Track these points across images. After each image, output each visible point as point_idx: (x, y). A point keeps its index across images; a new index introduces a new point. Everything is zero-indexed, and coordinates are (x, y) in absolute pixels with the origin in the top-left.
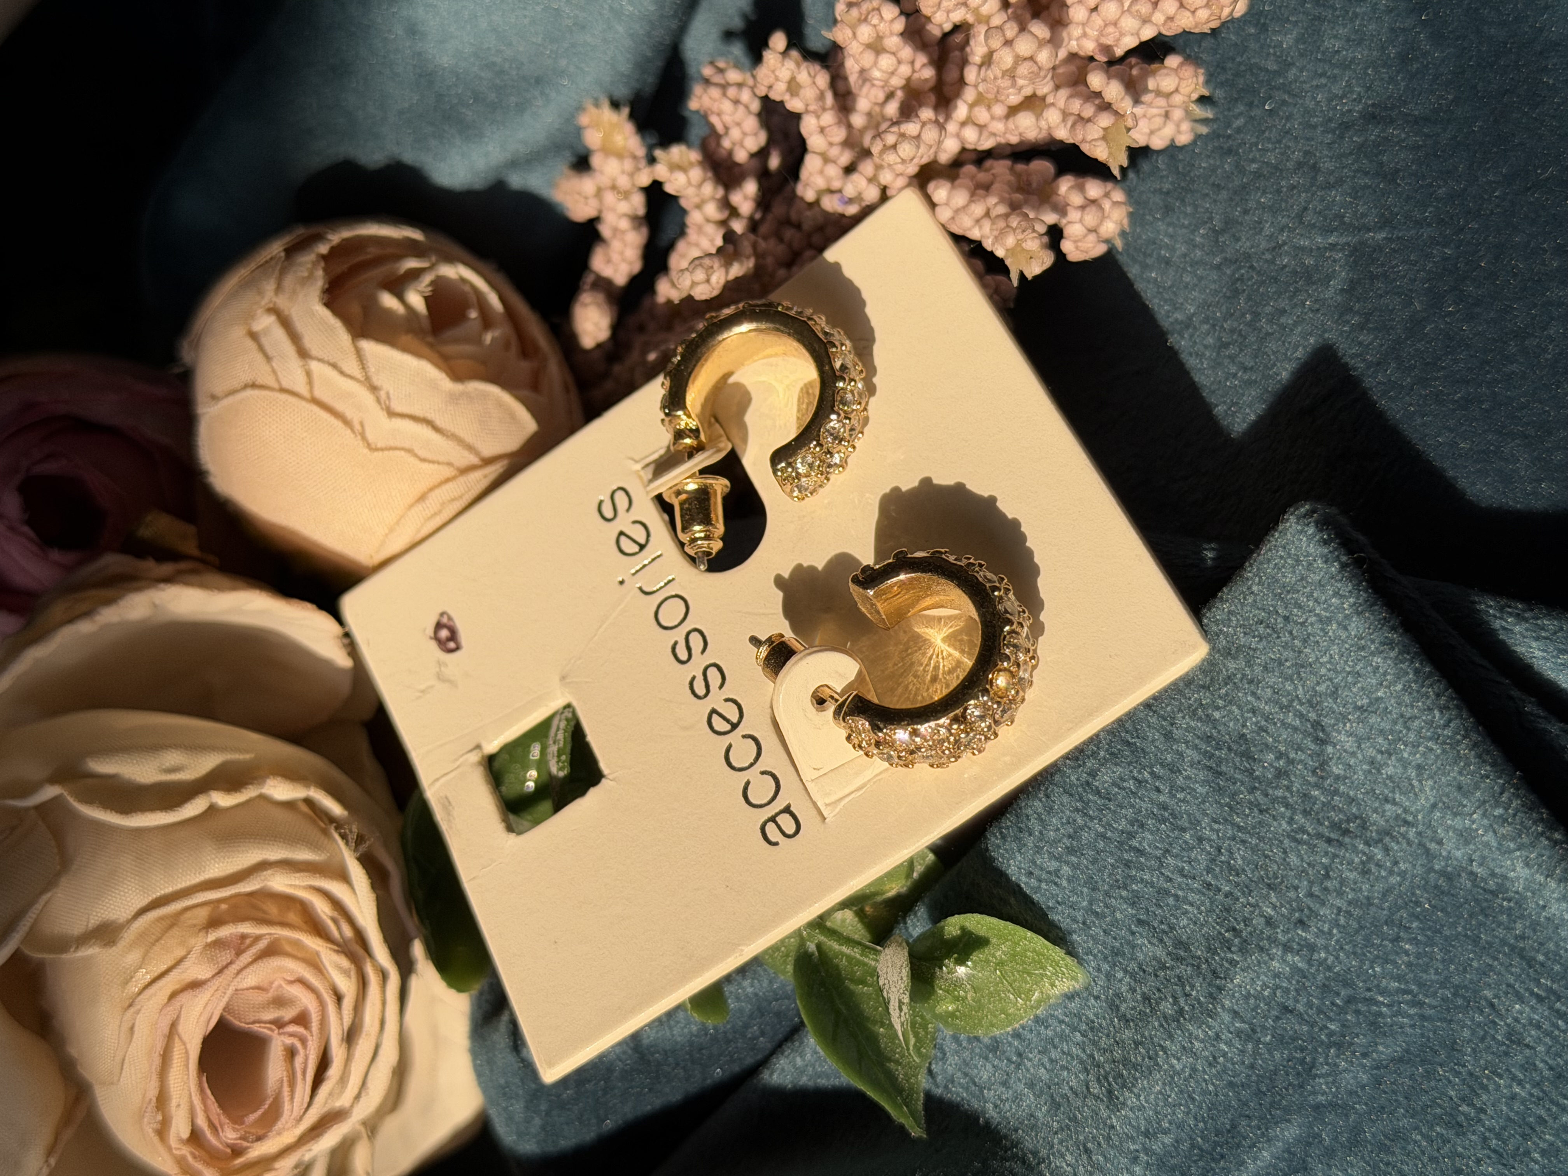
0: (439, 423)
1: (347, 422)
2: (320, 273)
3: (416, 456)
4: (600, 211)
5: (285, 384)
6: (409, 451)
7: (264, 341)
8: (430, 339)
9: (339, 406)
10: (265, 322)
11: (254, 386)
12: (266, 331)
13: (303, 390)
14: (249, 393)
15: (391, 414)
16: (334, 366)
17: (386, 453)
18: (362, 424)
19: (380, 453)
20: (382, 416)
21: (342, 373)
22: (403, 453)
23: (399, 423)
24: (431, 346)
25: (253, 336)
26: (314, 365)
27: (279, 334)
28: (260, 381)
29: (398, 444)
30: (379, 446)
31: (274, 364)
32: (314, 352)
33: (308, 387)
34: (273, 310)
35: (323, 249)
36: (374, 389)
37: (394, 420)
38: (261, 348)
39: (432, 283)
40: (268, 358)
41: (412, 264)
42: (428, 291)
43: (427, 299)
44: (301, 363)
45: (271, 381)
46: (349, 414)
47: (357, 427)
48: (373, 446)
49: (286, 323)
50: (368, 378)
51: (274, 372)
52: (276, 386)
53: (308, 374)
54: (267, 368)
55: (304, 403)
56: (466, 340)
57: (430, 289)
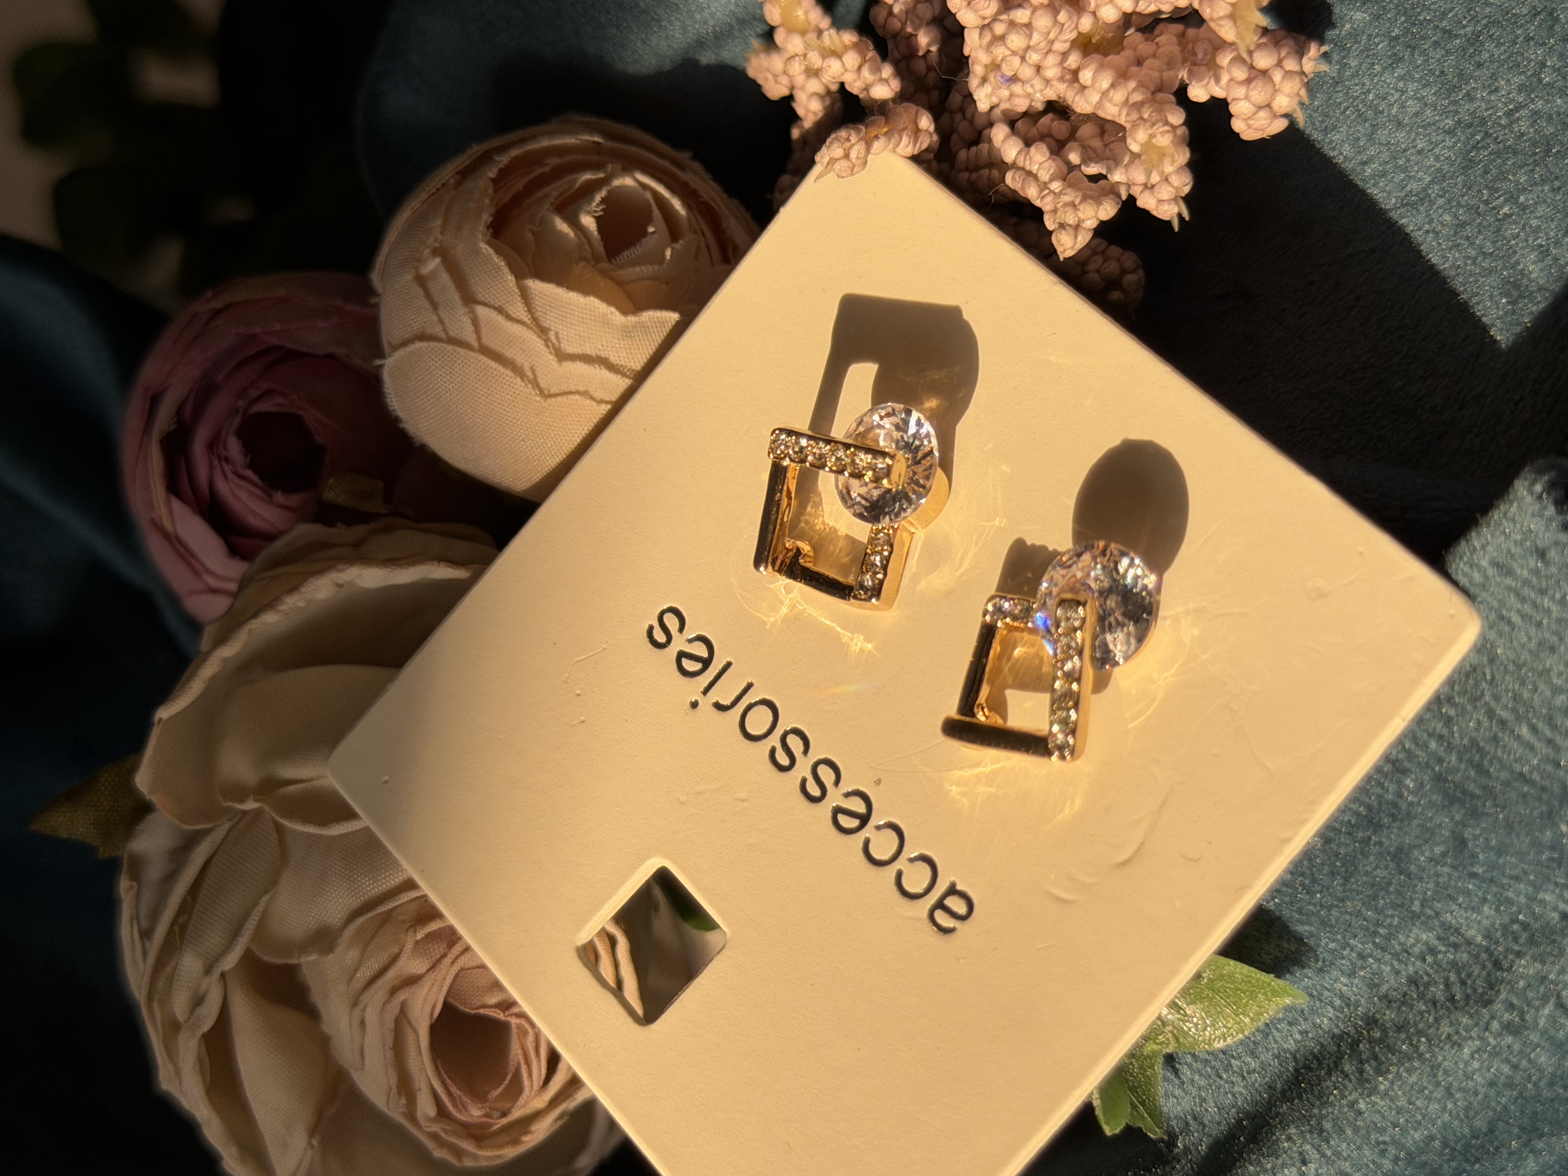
0: (614, 359)
1: (518, 371)
2: (487, 201)
3: (592, 398)
4: (792, 88)
5: (452, 333)
6: (585, 394)
7: (431, 285)
8: (604, 265)
9: (509, 353)
10: (433, 264)
11: (423, 337)
12: (433, 274)
13: (472, 339)
14: (418, 345)
15: (562, 356)
16: (500, 310)
17: (559, 399)
18: (533, 370)
19: (553, 399)
20: (552, 359)
21: (509, 317)
22: (577, 397)
23: (569, 366)
24: (603, 273)
25: (421, 281)
26: (481, 310)
27: (445, 277)
28: (429, 331)
29: (573, 388)
30: (552, 391)
31: (440, 312)
32: (480, 297)
33: (474, 336)
34: (440, 252)
35: (492, 173)
36: (542, 331)
37: (564, 364)
38: (428, 296)
39: (603, 201)
40: (435, 307)
41: (588, 176)
42: (599, 210)
43: (598, 219)
44: (467, 310)
45: (438, 331)
46: (519, 360)
47: (529, 373)
48: (546, 392)
49: (452, 266)
50: (535, 319)
51: (441, 322)
52: (442, 335)
53: (475, 322)
54: (434, 318)
55: (471, 353)
56: (644, 260)
57: (601, 207)
